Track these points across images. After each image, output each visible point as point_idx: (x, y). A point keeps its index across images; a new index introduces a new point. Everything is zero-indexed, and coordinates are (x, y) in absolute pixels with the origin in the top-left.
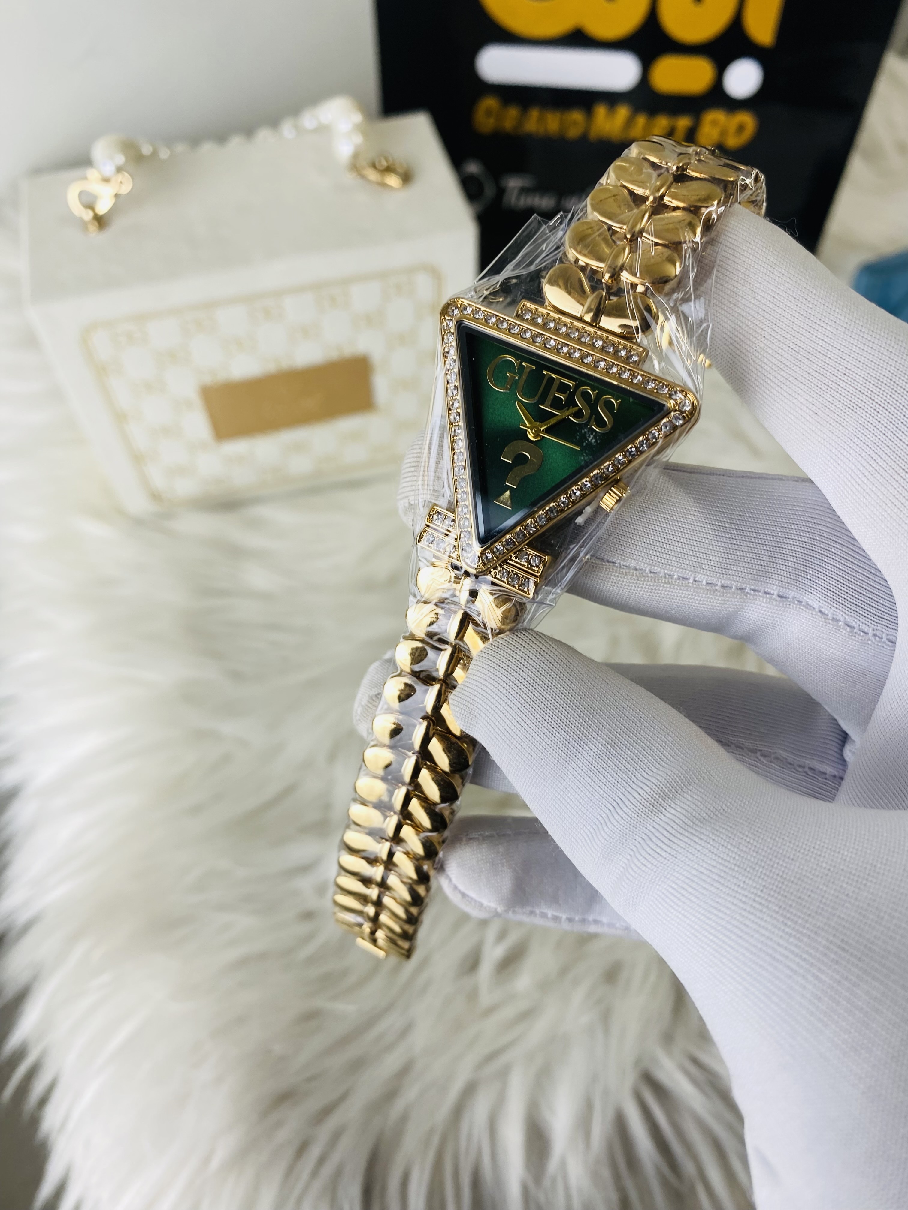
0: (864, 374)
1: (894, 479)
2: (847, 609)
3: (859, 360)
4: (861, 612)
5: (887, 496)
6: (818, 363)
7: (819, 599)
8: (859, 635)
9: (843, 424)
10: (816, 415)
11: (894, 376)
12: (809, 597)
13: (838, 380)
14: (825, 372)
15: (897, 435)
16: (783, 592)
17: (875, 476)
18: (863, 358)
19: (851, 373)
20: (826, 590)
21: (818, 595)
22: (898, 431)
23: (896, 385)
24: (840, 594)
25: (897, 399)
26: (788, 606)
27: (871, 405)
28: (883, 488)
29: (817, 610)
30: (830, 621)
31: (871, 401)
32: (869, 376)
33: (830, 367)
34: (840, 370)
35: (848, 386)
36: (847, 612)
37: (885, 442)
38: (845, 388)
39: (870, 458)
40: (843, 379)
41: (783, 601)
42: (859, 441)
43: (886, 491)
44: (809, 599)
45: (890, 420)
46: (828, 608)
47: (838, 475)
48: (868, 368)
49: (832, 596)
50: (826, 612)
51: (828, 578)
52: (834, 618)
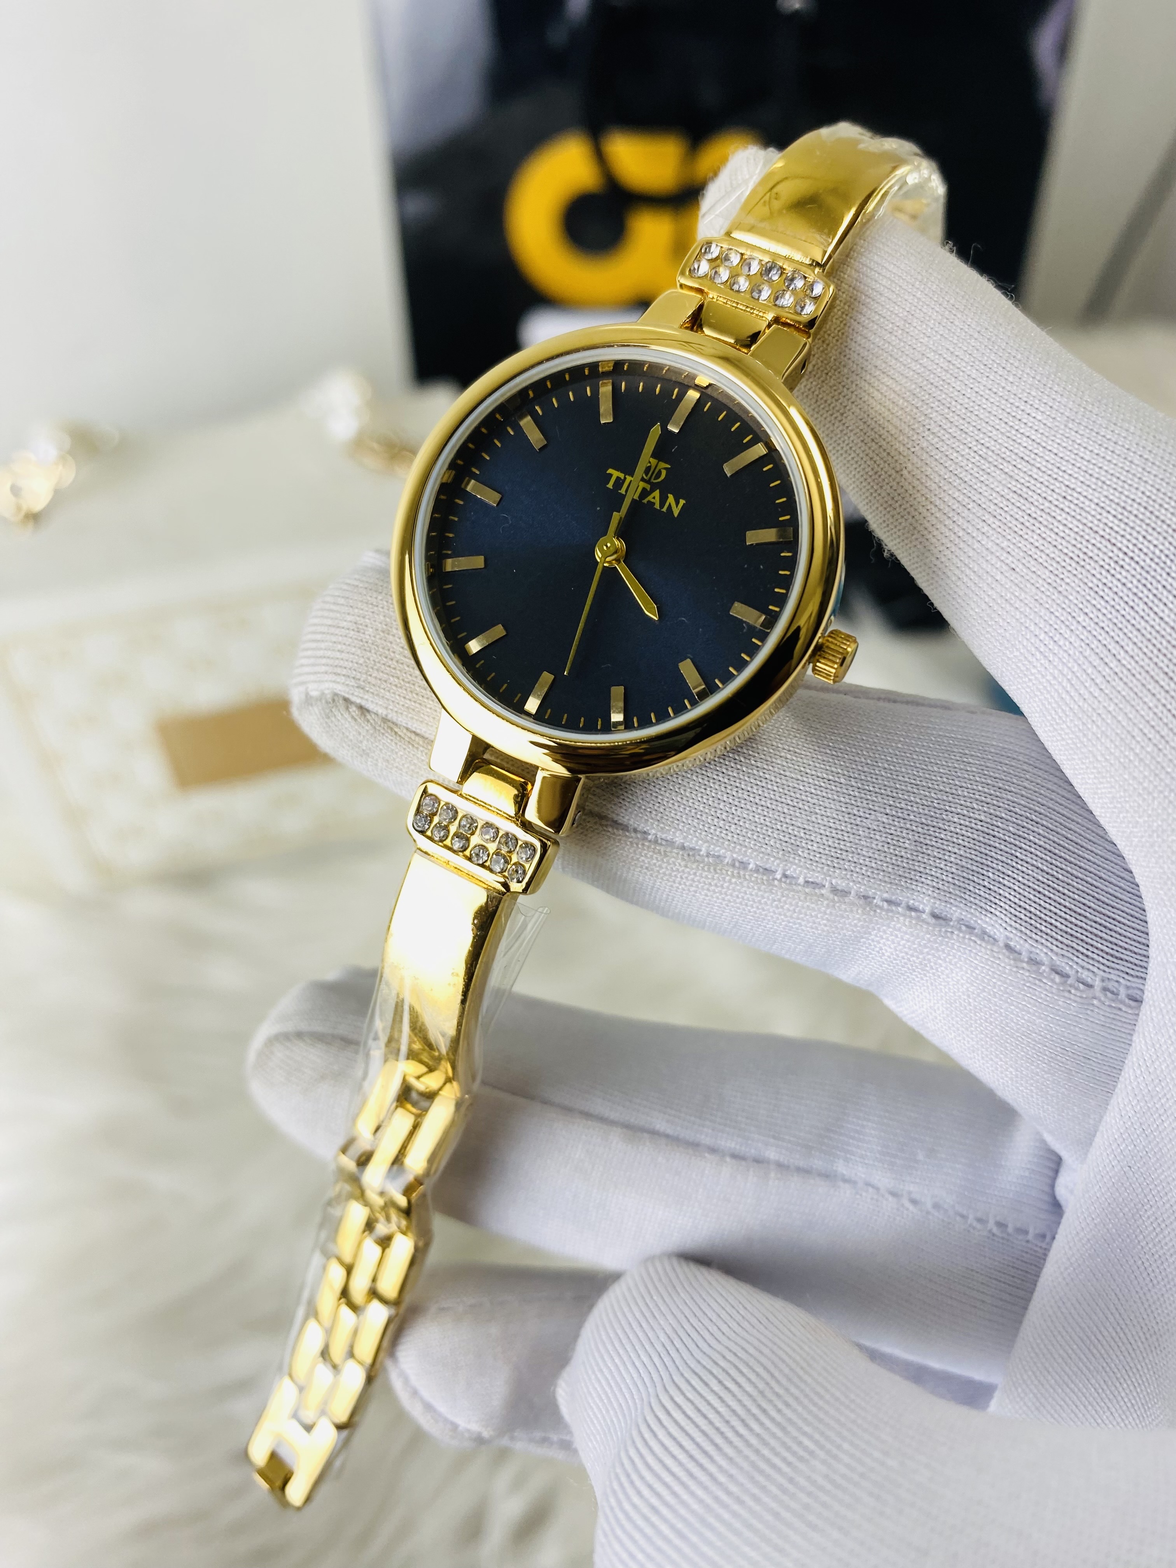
0: (1099, 498)
1: (1149, 690)
2: (1055, 942)
4: (1079, 948)
5: (1136, 721)
6: (1017, 478)
7: (1004, 925)
8: (1077, 989)
9: (1060, 589)
10: (1012, 572)
11: (1151, 502)
12: (988, 920)
13: (1053, 508)
14: (1030, 493)
15: (1156, 609)
16: (940, 907)
17: (1114, 684)
18: (1097, 470)
19: (1075, 495)
20: (1018, 909)
21: (1003, 916)
22: (1156, 601)
23: (1154, 518)
24: (1043, 916)
25: (1155, 542)
26: (949, 934)
27: (1111, 554)
28: (1129, 708)
29: (1001, 944)
30: (1025, 965)
31: (1109, 546)
32: (1108, 502)
33: (1039, 485)
34: (1057, 490)
35: (1069, 518)
36: (1054, 948)
37: (1133, 622)
38: (1065, 522)
39: (1106, 652)
40: (1061, 506)
41: (941, 925)
42: (1087, 619)
43: (1134, 712)
44: (986, 923)
45: (1144, 581)
46: (1022, 942)
47: (1048, 681)
48: (1105, 487)
49: (1028, 919)
50: (1018, 948)
51: (1022, 886)
52: (1031, 959)
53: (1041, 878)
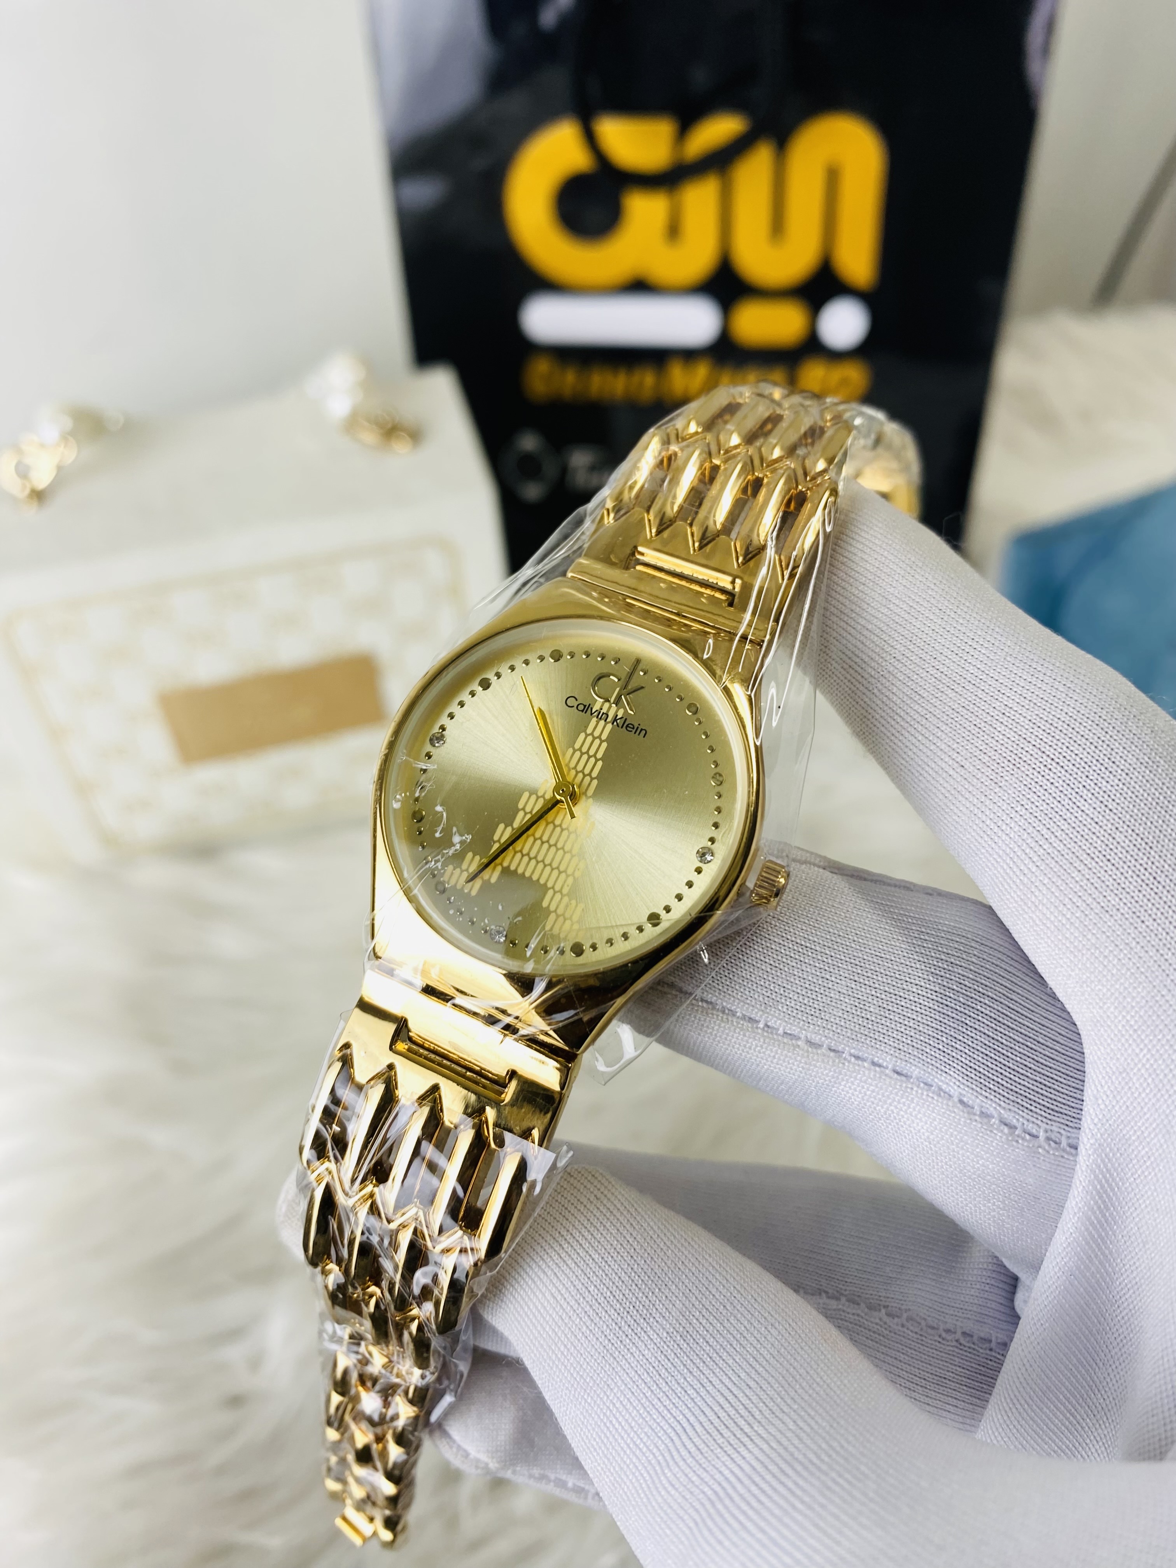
7: (957, 1083)
8: (1023, 1139)
12: (943, 1079)
16: (901, 1066)
20: (969, 1069)
21: (956, 1076)
24: (990, 1075)
26: (909, 1090)
29: (956, 1099)
30: (977, 1118)
36: (1002, 1103)
44: (942, 1081)
46: (973, 1098)
49: (978, 1078)
50: (970, 1103)
51: (972, 1050)
52: (982, 1113)
53: (987, 1043)
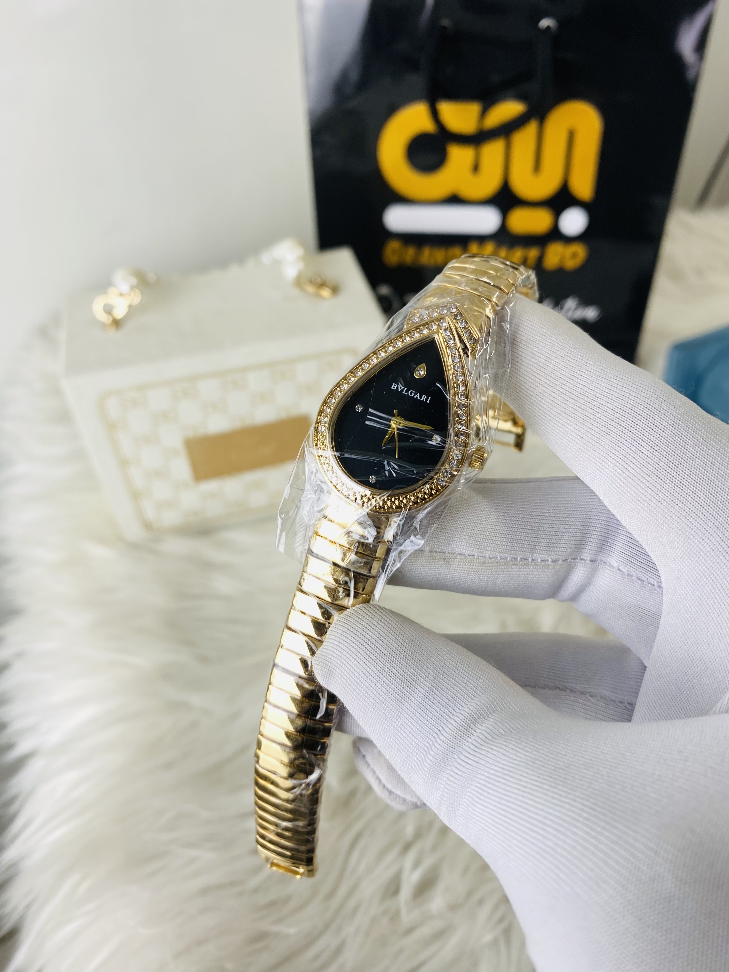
0: (613, 407)
2: (637, 566)
3: (608, 397)
4: (648, 569)
11: (634, 407)
13: (595, 412)
14: (585, 407)
18: (611, 396)
19: (603, 406)
23: (635, 413)
31: (619, 426)
32: (616, 408)
34: (596, 405)
35: (602, 416)
38: (600, 417)
40: (598, 411)
48: (615, 402)
50: (623, 570)
